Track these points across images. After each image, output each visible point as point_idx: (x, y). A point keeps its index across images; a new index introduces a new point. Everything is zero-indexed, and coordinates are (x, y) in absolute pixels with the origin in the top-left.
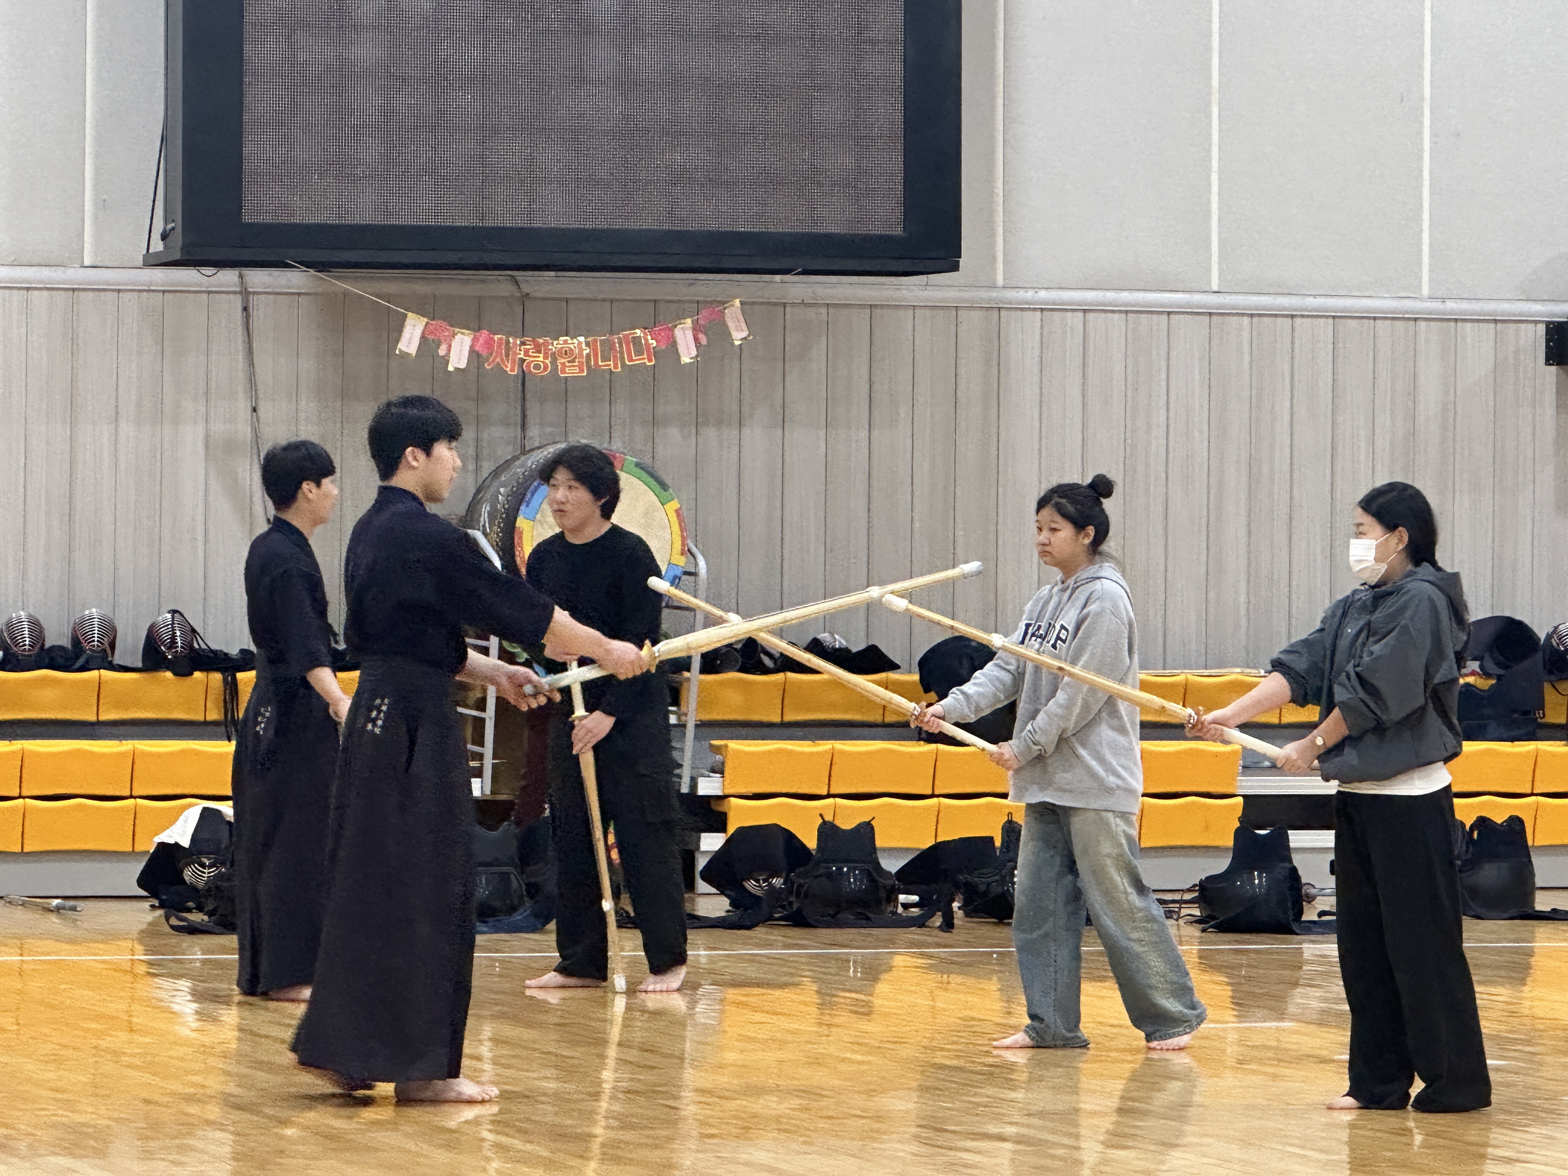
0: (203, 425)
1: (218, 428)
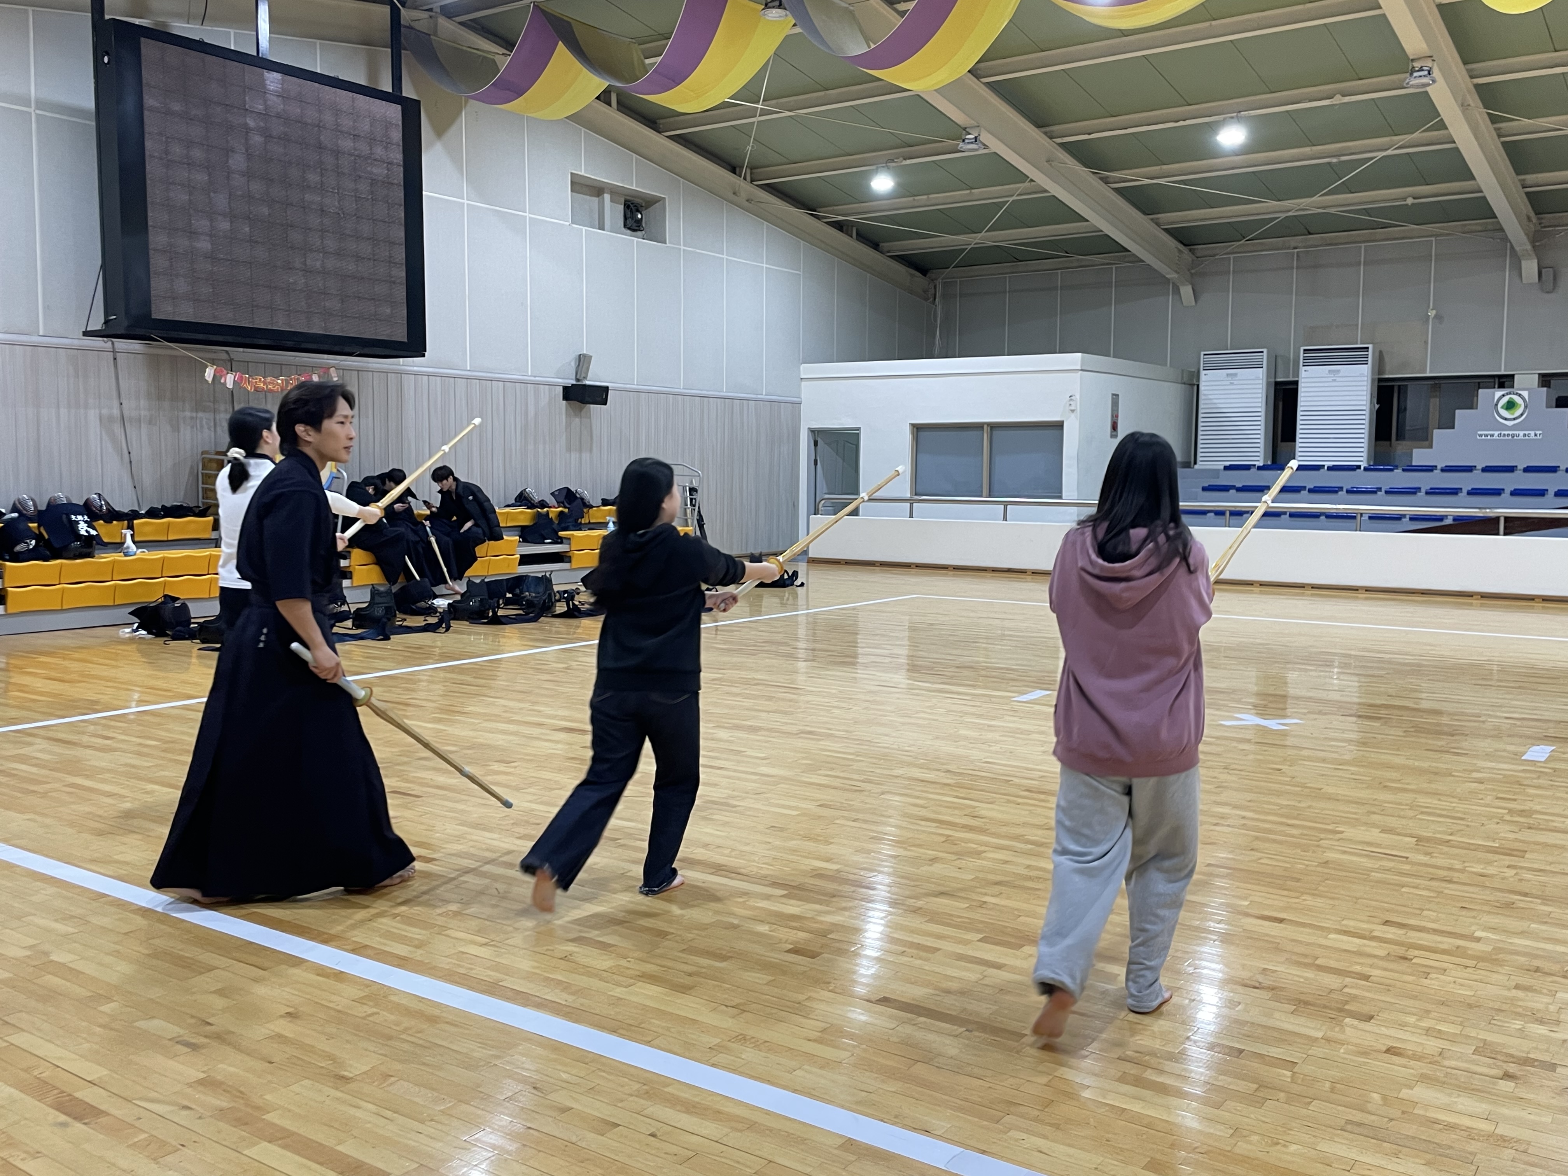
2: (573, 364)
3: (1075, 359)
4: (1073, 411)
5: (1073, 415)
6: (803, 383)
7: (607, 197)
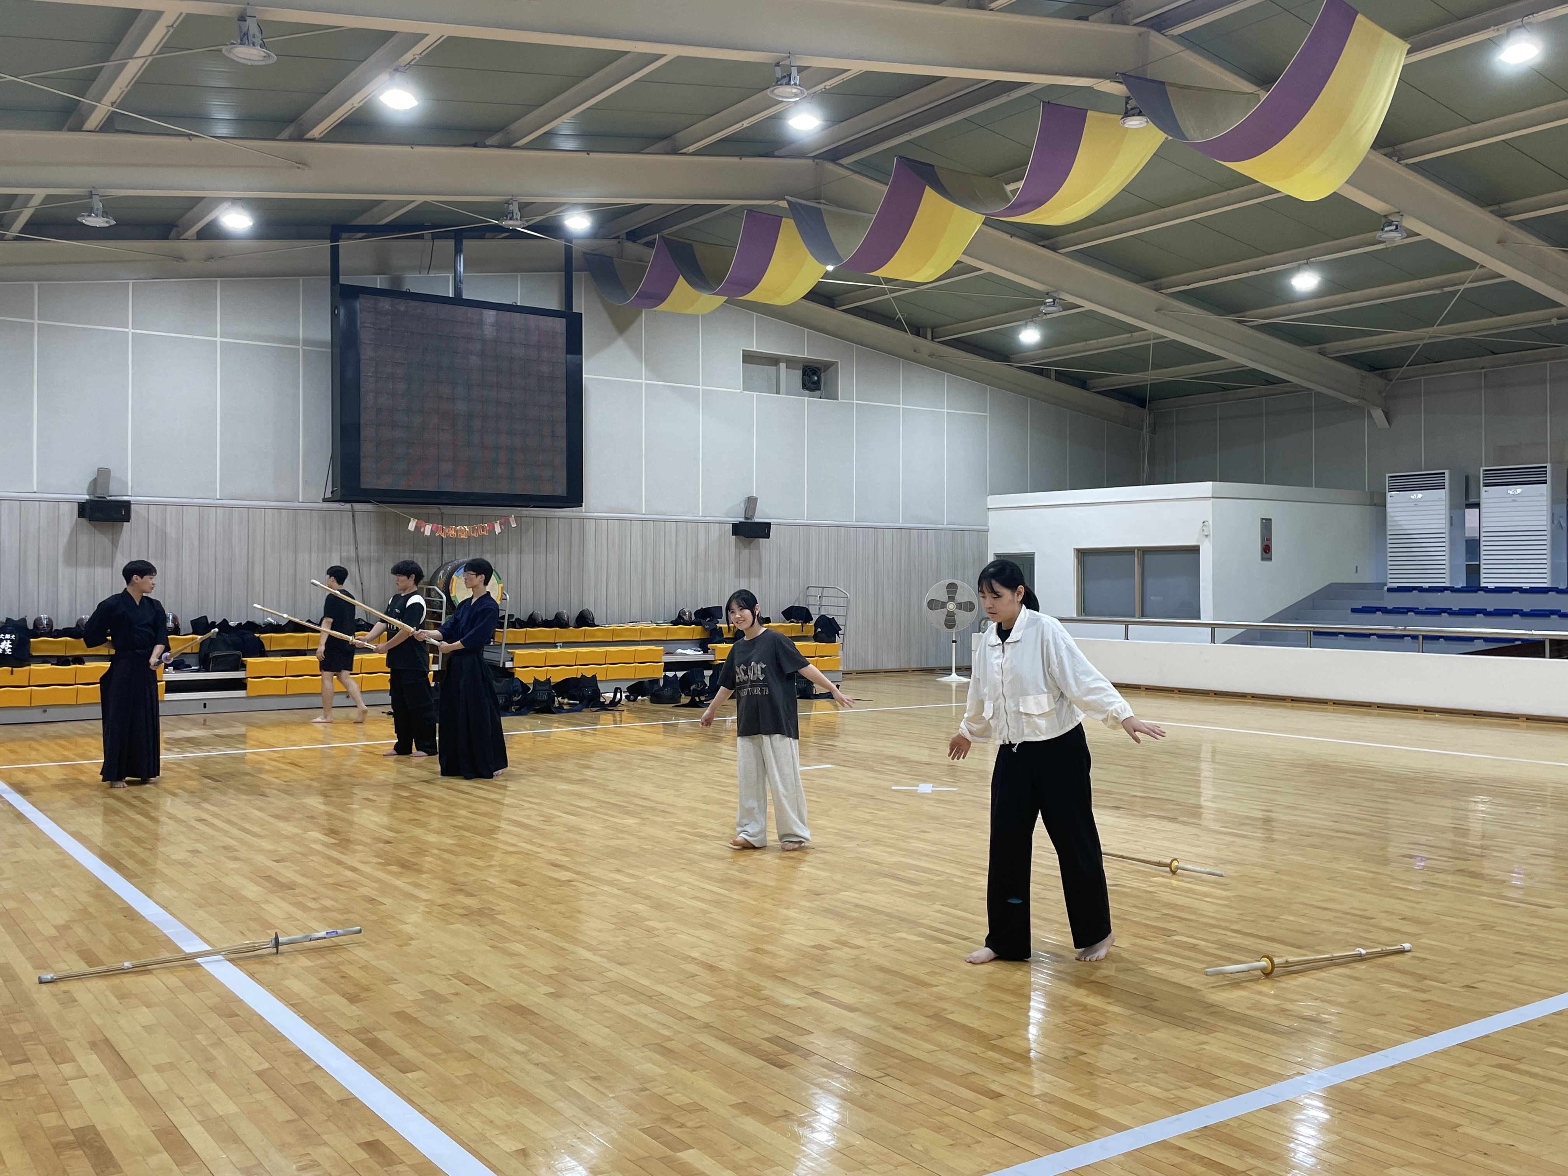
0: (339, 553)
1: (344, 554)
2: (743, 505)
3: (1206, 488)
4: (1207, 536)
5: (1207, 540)
6: (990, 513)
7: (783, 366)
